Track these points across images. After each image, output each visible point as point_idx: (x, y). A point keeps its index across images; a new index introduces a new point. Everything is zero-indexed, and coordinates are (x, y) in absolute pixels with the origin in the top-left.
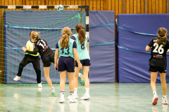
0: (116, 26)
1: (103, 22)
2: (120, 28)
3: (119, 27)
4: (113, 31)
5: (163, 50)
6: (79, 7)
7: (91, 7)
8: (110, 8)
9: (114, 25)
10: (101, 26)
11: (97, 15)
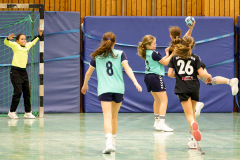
0: (82, 34)
1: (64, 28)
2: (88, 35)
3: (86, 35)
4: (78, 40)
5: (192, 68)
6: (30, 6)
7: (47, 6)
8: (73, 8)
9: (78, 31)
10: (60, 33)
11: (55, 17)
